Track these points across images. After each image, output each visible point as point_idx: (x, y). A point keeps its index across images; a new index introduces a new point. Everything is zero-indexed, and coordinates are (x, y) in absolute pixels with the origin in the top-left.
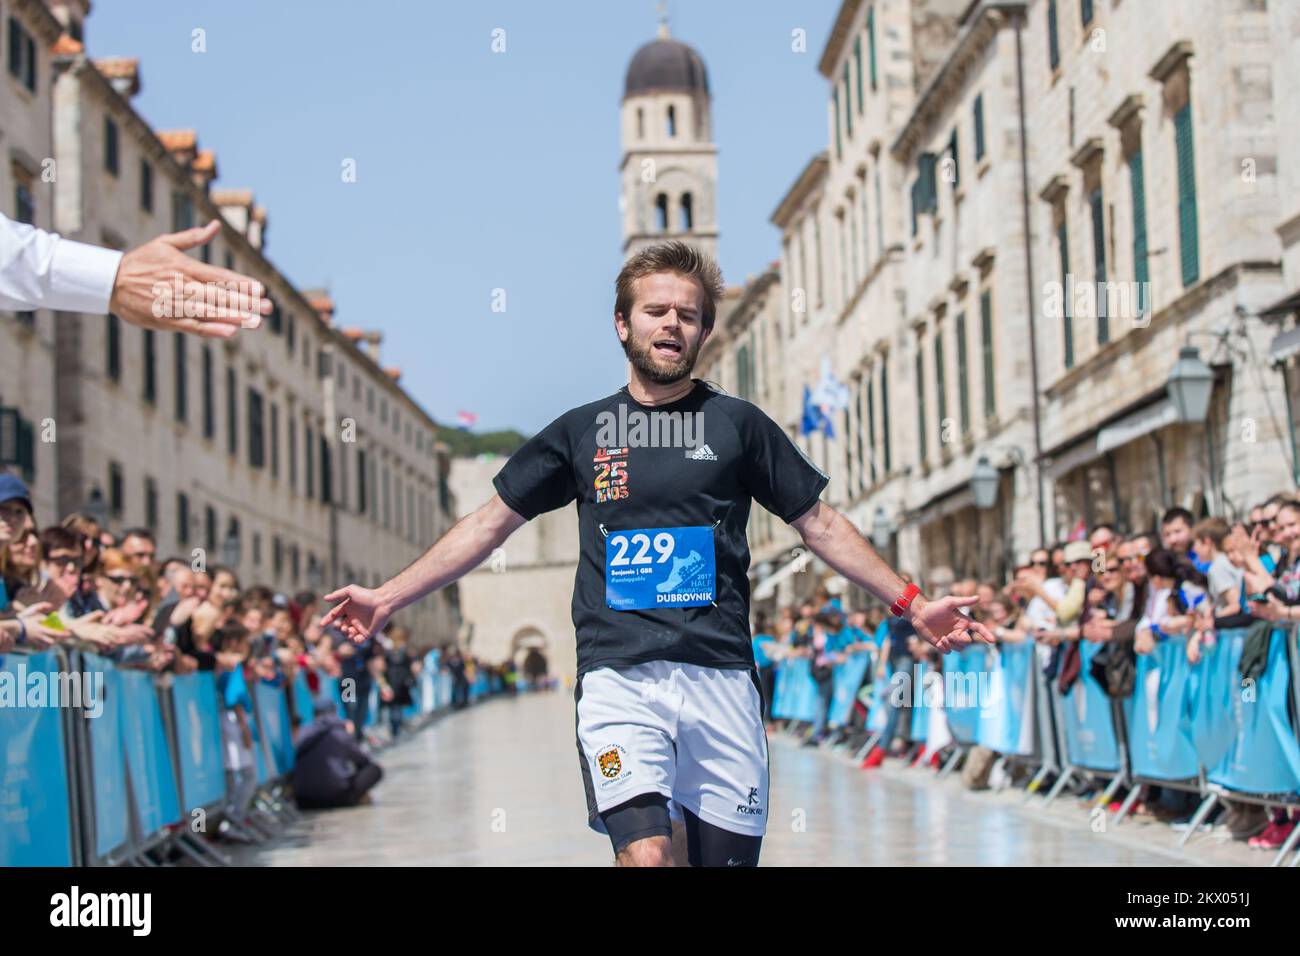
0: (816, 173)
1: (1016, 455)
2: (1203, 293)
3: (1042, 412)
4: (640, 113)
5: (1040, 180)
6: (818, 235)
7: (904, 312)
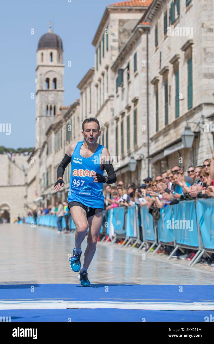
0: (91, 74)
1: (142, 156)
2: (193, 112)
3: (150, 145)
4: (42, 54)
5: (151, 78)
6: (90, 92)
7: (113, 115)
